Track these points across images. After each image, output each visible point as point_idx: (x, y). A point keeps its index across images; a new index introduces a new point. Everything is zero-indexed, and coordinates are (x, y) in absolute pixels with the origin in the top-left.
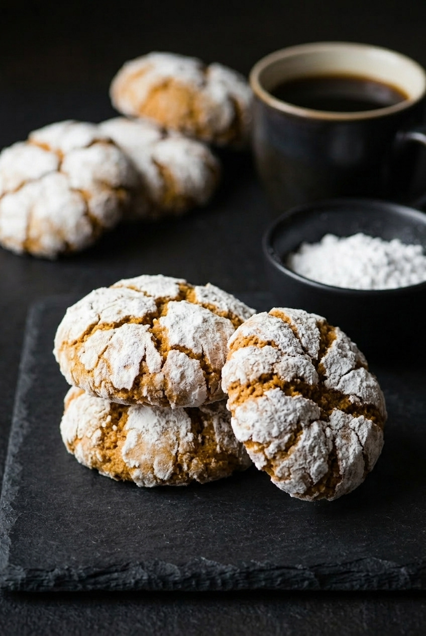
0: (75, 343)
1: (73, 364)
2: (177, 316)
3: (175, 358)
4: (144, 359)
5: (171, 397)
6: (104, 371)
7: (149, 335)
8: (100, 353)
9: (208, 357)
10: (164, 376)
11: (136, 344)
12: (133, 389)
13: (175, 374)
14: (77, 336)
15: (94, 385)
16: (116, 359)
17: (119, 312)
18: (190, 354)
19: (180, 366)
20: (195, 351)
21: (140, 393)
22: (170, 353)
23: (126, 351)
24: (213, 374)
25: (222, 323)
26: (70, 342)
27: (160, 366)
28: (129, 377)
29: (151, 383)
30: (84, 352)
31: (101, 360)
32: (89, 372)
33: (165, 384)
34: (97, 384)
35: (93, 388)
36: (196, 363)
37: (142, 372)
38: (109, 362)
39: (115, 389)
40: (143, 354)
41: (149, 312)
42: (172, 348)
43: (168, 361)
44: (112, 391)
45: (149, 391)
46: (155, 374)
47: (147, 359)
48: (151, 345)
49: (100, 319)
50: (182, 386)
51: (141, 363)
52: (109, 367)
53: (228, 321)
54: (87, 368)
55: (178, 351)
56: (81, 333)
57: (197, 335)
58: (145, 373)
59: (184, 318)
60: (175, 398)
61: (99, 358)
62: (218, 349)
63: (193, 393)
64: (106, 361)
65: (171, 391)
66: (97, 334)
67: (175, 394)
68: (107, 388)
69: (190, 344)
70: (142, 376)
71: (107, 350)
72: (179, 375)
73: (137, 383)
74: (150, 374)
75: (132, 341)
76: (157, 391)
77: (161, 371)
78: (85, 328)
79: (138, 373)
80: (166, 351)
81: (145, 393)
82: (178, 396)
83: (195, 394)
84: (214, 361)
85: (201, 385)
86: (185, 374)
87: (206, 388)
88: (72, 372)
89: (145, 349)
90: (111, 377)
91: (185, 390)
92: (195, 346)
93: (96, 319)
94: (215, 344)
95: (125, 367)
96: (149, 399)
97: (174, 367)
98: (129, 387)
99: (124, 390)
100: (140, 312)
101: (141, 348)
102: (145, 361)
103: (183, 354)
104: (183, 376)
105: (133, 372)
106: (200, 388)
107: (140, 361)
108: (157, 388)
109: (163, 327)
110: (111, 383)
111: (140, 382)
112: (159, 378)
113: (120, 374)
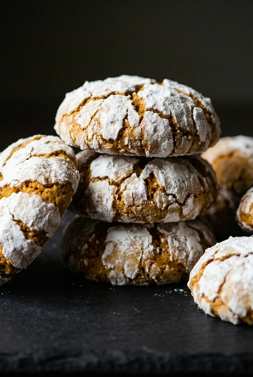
0: (73, 112)
1: (71, 126)
2: (151, 91)
3: (150, 117)
4: (126, 117)
5: (146, 146)
6: (95, 128)
7: (130, 102)
8: (92, 114)
9: (175, 118)
10: (142, 129)
11: (120, 108)
12: (118, 139)
13: (150, 128)
14: (74, 108)
15: (87, 139)
16: (105, 118)
17: (107, 90)
18: (161, 115)
19: (154, 122)
20: (164, 113)
21: (123, 142)
22: (146, 113)
23: (112, 112)
24: (178, 131)
25: (186, 99)
26: (69, 113)
27: (138, 122)
28: (115, 130)
29: (131, 135)
30: (80, 117)
31: (93, 120)
32: (83, 130)
33: (142, 135)
34: (90, 137)
35: (87, 141)
36: (166, 121)
37: (124, 127)
38: (99, 120)
39: (104, 140)
40: (125, 114)
41: (130, 90)
42: (147, 110)
43: (145, 119)
44: (101, 142)
45: (130, 140)
46: (134, 127)
47: (128, 117)
48: (131, 108)
49: (92, 95)
50: (155, 137)
51: (124, 120)
52: (99, 123)
53: (190, 98)
54: (82, 127)
55: (152, 112)
56: (77, 106)
57: (167, 103)
58: (127, 127)
59: (157, 92)
60: (150, 147)
61: (92, 118)
62: (182, 113)
63: (163, 144)
64: (97, 120)
65: (147, 141)
66: (90, 103)
67: (149, 143)
68: (98, 139)
69: (161, 109)
70: (125, 130)
71: (98, 112)
72: (152, 129)
73: (121, 135)
74: (131, 128)
75: (117, 106)
76: (135, 140)
77: (139, 126)
78: (81, 102)
79: (121, 127)
80: (143, 112)
81: (126, 142)
82: (151, 145)
83: (165, 145)
84: (179, 122)
85: (169, 139)
86: (158, 128)
87: (173, 141)
88: (70, 132)
89: (127, 111)
90: (101, 131)
91: (157, 141)
92: (166, 109)
93: (89, 95)
94: (180, 109)
95: (112, 122)
96: (130, 147)
97: (149, 123)
98: (115, 137)
99: (111, 141)
100: (122, 89)
101: (124, 110)
102: (127, 119)
103: (156, 114)
104: (155, 130)
105: (118, 127)
106: (168, 140)
107: (123, 119)
108: (136, 138)
109: (140, 97)
110: (101, 136)
111: (122, 134)
112: (138, 130)
113: (108, 128)
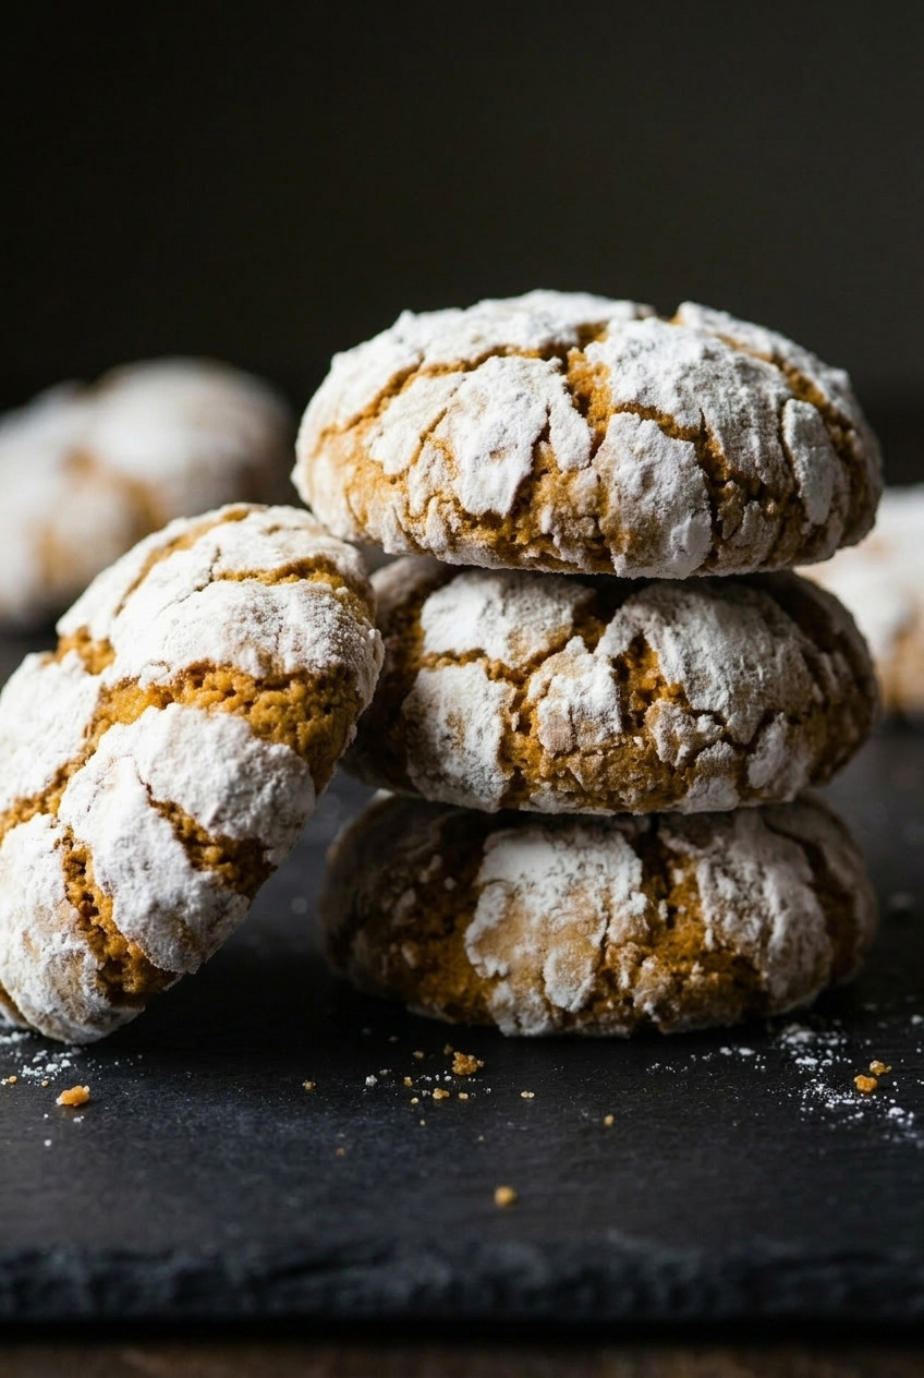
0: (357, 420)
1: (350, 470)
2: (634, 342)
3: (628, 432)
4: (544, 434)
5: (613, 536)
6: (435, 471)
7: (560, 380)
8: (425, 427)
9: (717, 438)
10: (599, 478)
11: (522, 401)
12: (515, 513)
13: (626, 473)
14: (361, 405)
15: (407, 514)
16: (468, 439)
17: (477, 340)
18: (668, 428)
19: (642, 453)
20: (680, 420)
21: (532, 526)
22: (615, 420)
23: (496, 414)
24: (730, 485)
25: (758, 370)
26: (341, 424)
27: (587, 450)
28: (505, 479)
29: (562, 497)
30: (381, 435)
31: (428, 445)
32: (393, 481)
33: (600, 495)
34: (416, 506)
35: (404, 523)
36: (686, 449)
37: (538, 469)
38: (449, 446)
39: (466, 516)
40: (543, 422)
41: (557, 340)
42: (618, 410)
43: (611, 440)
44: (455, 523)
45: (558, 519)
46: (573, 471)
47: (552, 435)
48: (563, 402)
49: (422, 359)
50: (646, 505)
51: (535, 445)
52: (449, 459)
53: (774, 369)
54: (391, 469)
55: (636, 415)
56: (371, 399)
57: (689, 384)
58: (546, 472)
59: (654, 347)
60: (627, 539)
61: (423, 439)
62: (744, 422)
63: (674, 531)
64: (442, 445)
65: (617, 519)
66: (417, 385)
67: (625, 526)
68: (444, 513)
69: (668, 404)
70: (540, 480)
71: (445, 419)
72: (636, 478)
73: (525, 498)
74: (560, 472)
75: (514, 392)
76: (577, 518)
77: (590, 465)
78: (383, 382)
79: (526, 469)
80: (603, 417)
81: (544, 521)
82: (632, 531)
83: (679, 532)
84: (731, 452)
85: (697, 511)
86: (656, 474)
87: (709, 520)
88: (347, 492)
89: (548, 412)
90: (454, 485)
91: (654, 519)
92: (684, 408)
93: (414, 359)
94: (737, 408)
95: (493, 454)
96: (556, 540)
97: (623, 454)
98: (503, 507)
99: (490, 519)
100: (530, 336)
101: (537, 411)
102: (548, 442)
103: (649, 425)
104: (647, 481)
105: (515, 467)
106: (694, 516)
107: (532, 440)
108: (581, 508)
109: (593, 366)
110: (457, 502)
111: (531, 495)
112: (583, 483)
113: (481, 474)
